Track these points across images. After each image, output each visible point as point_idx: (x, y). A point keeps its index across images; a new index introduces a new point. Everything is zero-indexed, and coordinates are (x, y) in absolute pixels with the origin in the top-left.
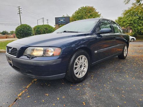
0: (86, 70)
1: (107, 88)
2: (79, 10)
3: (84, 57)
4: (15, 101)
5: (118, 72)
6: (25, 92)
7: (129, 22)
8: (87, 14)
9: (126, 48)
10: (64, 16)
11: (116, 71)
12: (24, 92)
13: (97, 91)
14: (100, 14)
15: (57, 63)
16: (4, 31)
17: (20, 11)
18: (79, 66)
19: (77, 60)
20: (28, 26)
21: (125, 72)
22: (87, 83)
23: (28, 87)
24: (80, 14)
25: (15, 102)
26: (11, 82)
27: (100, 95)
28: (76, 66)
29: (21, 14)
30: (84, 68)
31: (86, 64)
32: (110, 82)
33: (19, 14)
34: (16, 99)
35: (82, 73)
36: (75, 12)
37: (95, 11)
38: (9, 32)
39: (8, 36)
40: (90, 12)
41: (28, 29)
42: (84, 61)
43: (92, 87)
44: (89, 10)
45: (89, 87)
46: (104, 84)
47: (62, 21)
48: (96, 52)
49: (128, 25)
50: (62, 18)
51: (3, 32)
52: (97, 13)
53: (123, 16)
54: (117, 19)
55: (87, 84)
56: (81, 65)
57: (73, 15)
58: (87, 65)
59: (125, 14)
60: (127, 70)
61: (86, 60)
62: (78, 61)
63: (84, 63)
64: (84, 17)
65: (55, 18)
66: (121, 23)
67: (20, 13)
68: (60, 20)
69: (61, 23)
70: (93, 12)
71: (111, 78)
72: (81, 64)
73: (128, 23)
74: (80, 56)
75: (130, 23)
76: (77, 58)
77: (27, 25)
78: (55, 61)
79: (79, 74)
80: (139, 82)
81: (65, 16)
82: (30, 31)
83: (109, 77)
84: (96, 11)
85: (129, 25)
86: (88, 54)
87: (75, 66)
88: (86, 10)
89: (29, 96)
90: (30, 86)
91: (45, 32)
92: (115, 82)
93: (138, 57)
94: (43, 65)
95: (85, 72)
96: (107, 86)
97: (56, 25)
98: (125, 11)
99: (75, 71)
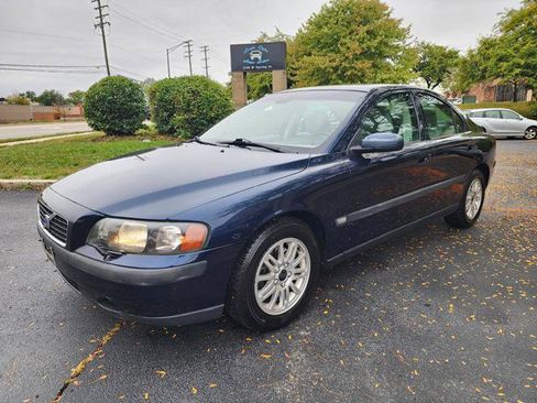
0: (302, 285)
1: (363, 356)
2: (324, 12)
3: (294, 243)
4: (62, 391)
5: (423, 289)
6: (96, 361)
7: (523, 62)
8: (354, 27)
9: (476, 186)
10: (265, 36)
11: (419, 282)
12: (90, 358)
13: (329, 366)
14: (406, 27)
15: (192, 276)
16: (49, 90)
17: (101, 16)
18: (274, 274)
19: (267, 256)
20: (131, 85)
21: (449, 290)
22: (302, 333)
23: (106, 338)
24: (325, 30)
25: (60, 394)
26: (56, 317)
27: (333, 384)
28: (264, 278)
29: (106, 26)
30: (294, 282)
31: (303, 266)
32: (381, 332)
33: (99, 29)
34: (66, 386)
35: (286, 297)
36: (310, 23)
37: (388, 15)
38: (66, 97)
39: (61, 110)
40: (366, 21)
41: (130, 96)
42: (297, 255)
43: (315, 350)
44: (363, 12)
45: (305, 350)
46: (358, 338)
47: (256, 59)
48: (342, 220)
49: (518, 71)
50: (256, 46)
51: (46, 94)
52: (395, 24)
53: (500, 35)
54: (475, 46)
55: (300, 337)
56: (284, 272)
57: (300, 31)
58: (306, 268)
59: (509, 27)
60: (461, 280)
61: (304, 254)
62: (273, 259)
63: (295, 264)
64: (342, 40)
65: (232, 46)
66: (491, 63)
67: (102, 25)
68: (248, 57)
69: (254, 65)
70: (378, 19)
71: (390, 316)
72: (282, 268)
73: (519, 66)
74: (281, 243)
75: (527, 66)
76: (266, 250)
77: (123, 79)
78: (184, 270)
79: (278, 302)
80: (484, 335)
81: (272, 35)
82: (136, 100)
83: (384, 309)
84: (392, 16)
85: (522, 74)
86: (309, 232)
87: (259, 278)
88: (352, 13)
89: (105, 377)
90: (113, 337)
91: (189, 105)
92: (402, 329)
93: (523, 221)
94: (144, 284)
95: (298, 292)
96: (368, 348)
97: (235, 73)
98: (510, 13)
99: (260, 295)
